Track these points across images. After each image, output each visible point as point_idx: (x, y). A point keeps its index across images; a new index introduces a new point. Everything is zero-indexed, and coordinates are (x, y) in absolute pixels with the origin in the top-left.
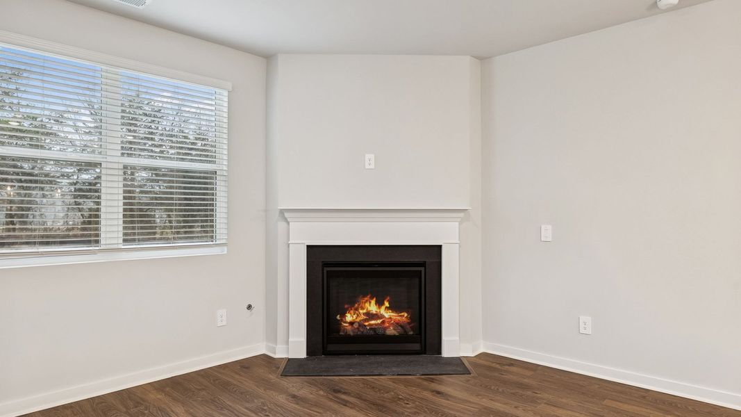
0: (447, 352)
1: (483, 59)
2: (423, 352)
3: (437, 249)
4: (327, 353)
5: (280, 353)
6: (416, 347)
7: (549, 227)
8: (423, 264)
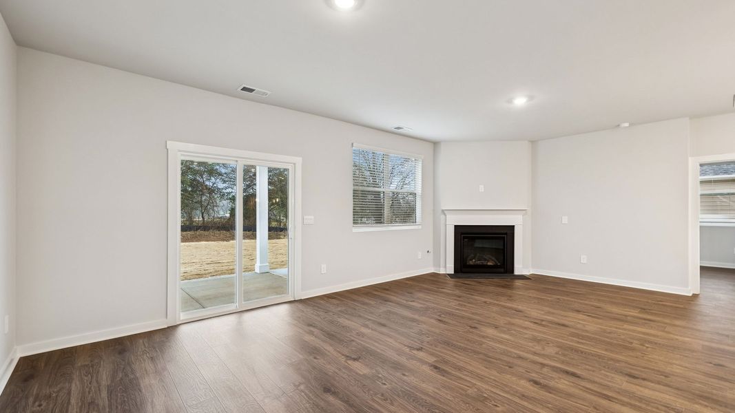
0: (517, 272)
1: (533, 142)
2: (506, 272)
3: (513, 227)
4: (462, 272)
5: (442, 271)
6: (502, 270)
7: (567, 217)
8: (506, 234)
